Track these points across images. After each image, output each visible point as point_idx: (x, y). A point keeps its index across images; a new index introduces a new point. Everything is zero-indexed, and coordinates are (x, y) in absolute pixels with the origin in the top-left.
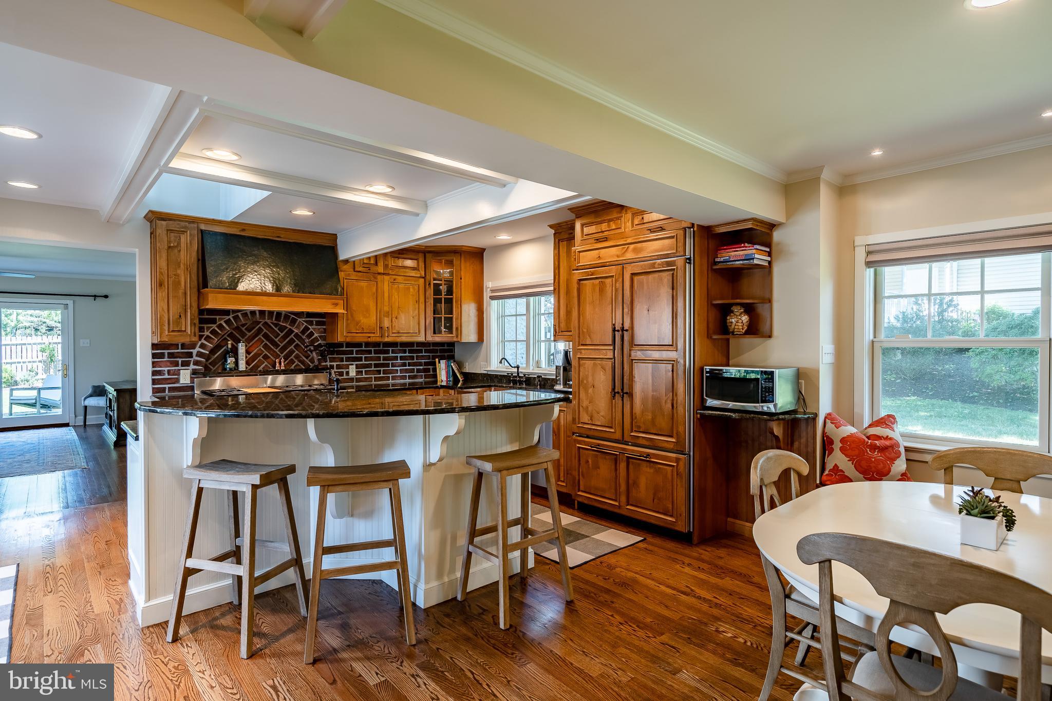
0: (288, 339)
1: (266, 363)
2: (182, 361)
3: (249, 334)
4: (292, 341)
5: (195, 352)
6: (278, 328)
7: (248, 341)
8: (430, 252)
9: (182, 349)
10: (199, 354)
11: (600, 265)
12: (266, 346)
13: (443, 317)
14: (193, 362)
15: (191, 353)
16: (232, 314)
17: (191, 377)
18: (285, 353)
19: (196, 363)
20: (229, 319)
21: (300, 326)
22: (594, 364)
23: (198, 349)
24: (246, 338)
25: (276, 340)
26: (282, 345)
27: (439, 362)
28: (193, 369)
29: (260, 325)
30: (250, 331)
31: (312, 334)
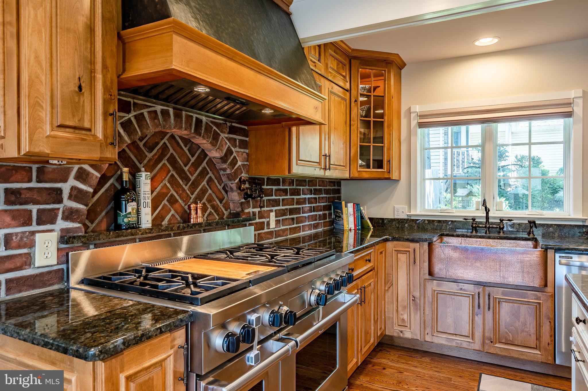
0: (200, 168)
1: (173, 212)
2: (39, 211)
3: (150, 155)
4: (204, 173)
5: (66, 187)
6: (188, 147)
7: (149, 168)
8: (355, 58)
9: (39, 181)
10: (75, 193)
12: (172, 181)
13: (372, 146)
14: (63, 212)
15: (59, 191)
16: (135, 111)
17: (58, 249)
18: (196, 193)
19: (70, 214)
20: (129, 119)
21: (222, 145)
23: (72, 182)
24: (145, 162)
25: (186, 169)
26: (193, 178)
27: (346, 206)
28: (62, 230)
29: (165, 140)
30: (151, 150)
31: (234, 162)
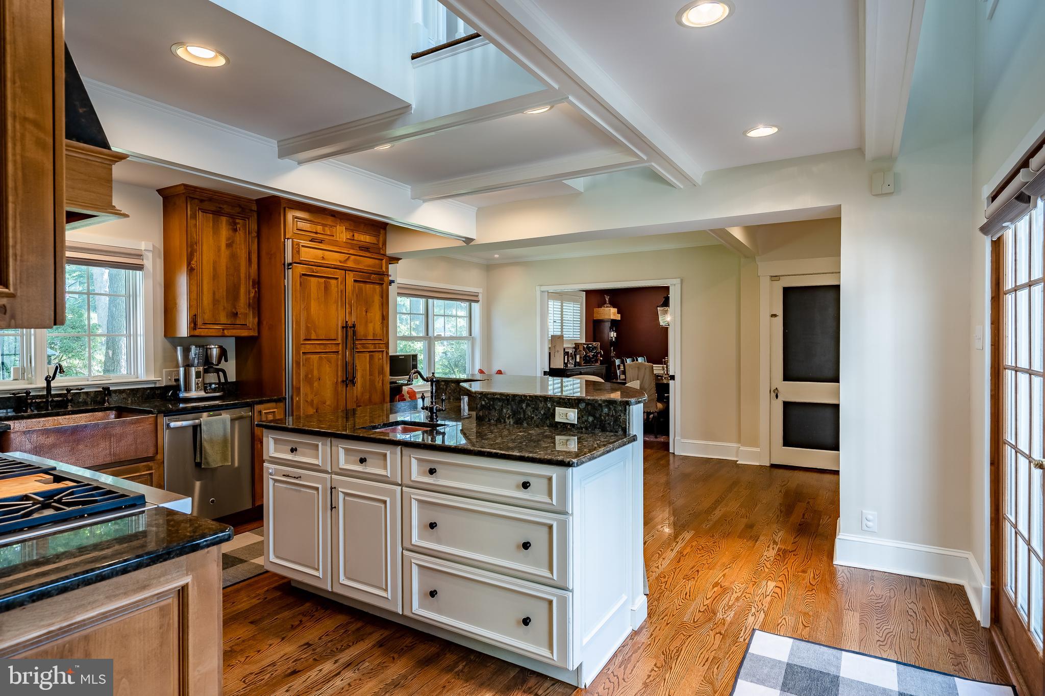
11: (326, 265)
22: (320, 358)
